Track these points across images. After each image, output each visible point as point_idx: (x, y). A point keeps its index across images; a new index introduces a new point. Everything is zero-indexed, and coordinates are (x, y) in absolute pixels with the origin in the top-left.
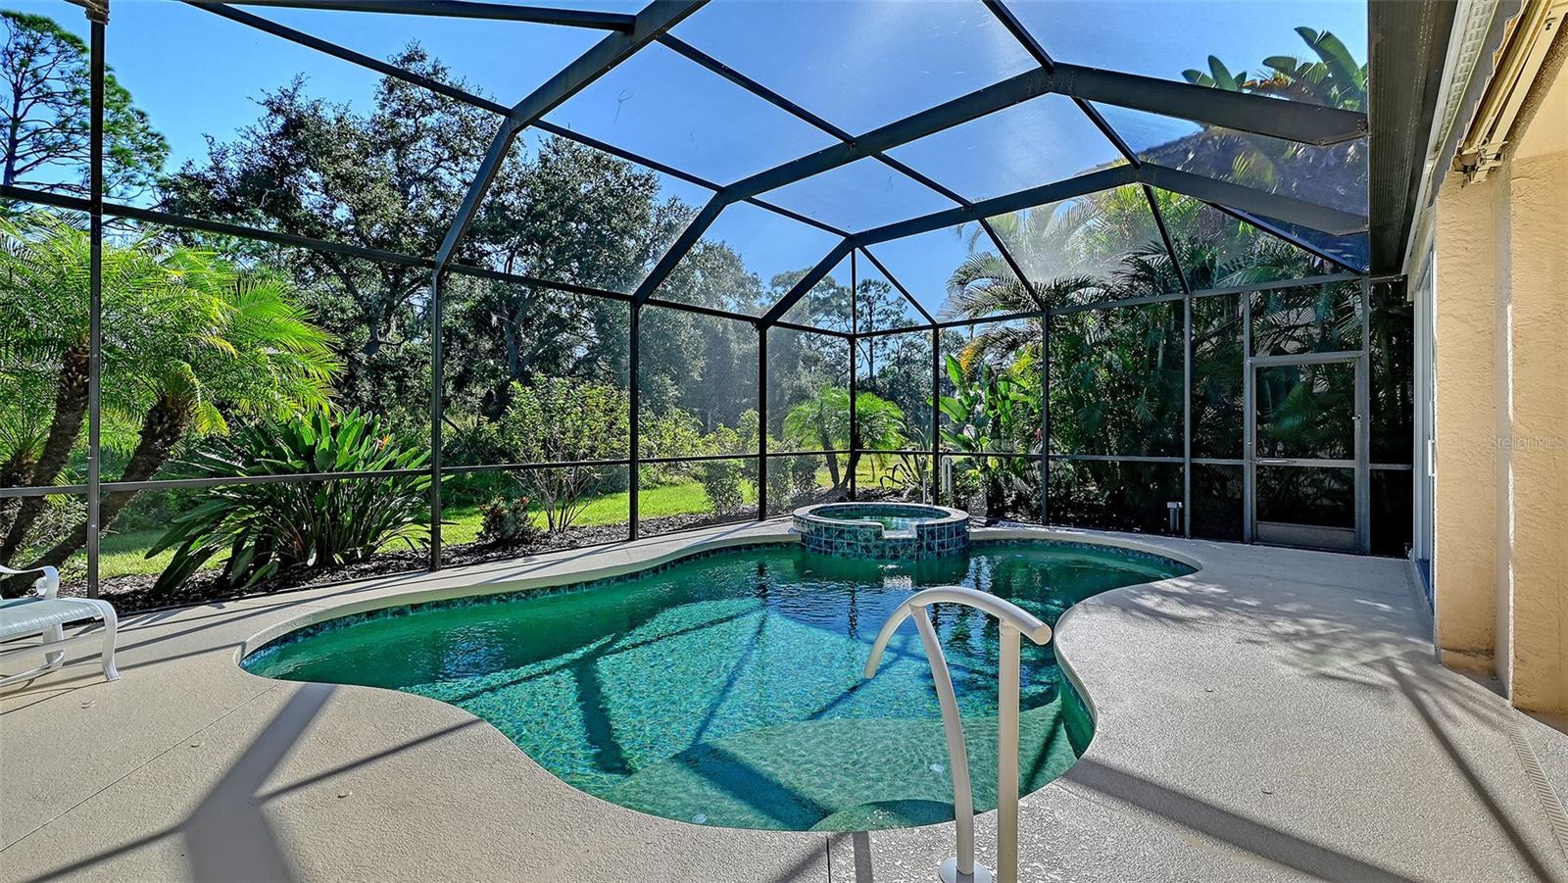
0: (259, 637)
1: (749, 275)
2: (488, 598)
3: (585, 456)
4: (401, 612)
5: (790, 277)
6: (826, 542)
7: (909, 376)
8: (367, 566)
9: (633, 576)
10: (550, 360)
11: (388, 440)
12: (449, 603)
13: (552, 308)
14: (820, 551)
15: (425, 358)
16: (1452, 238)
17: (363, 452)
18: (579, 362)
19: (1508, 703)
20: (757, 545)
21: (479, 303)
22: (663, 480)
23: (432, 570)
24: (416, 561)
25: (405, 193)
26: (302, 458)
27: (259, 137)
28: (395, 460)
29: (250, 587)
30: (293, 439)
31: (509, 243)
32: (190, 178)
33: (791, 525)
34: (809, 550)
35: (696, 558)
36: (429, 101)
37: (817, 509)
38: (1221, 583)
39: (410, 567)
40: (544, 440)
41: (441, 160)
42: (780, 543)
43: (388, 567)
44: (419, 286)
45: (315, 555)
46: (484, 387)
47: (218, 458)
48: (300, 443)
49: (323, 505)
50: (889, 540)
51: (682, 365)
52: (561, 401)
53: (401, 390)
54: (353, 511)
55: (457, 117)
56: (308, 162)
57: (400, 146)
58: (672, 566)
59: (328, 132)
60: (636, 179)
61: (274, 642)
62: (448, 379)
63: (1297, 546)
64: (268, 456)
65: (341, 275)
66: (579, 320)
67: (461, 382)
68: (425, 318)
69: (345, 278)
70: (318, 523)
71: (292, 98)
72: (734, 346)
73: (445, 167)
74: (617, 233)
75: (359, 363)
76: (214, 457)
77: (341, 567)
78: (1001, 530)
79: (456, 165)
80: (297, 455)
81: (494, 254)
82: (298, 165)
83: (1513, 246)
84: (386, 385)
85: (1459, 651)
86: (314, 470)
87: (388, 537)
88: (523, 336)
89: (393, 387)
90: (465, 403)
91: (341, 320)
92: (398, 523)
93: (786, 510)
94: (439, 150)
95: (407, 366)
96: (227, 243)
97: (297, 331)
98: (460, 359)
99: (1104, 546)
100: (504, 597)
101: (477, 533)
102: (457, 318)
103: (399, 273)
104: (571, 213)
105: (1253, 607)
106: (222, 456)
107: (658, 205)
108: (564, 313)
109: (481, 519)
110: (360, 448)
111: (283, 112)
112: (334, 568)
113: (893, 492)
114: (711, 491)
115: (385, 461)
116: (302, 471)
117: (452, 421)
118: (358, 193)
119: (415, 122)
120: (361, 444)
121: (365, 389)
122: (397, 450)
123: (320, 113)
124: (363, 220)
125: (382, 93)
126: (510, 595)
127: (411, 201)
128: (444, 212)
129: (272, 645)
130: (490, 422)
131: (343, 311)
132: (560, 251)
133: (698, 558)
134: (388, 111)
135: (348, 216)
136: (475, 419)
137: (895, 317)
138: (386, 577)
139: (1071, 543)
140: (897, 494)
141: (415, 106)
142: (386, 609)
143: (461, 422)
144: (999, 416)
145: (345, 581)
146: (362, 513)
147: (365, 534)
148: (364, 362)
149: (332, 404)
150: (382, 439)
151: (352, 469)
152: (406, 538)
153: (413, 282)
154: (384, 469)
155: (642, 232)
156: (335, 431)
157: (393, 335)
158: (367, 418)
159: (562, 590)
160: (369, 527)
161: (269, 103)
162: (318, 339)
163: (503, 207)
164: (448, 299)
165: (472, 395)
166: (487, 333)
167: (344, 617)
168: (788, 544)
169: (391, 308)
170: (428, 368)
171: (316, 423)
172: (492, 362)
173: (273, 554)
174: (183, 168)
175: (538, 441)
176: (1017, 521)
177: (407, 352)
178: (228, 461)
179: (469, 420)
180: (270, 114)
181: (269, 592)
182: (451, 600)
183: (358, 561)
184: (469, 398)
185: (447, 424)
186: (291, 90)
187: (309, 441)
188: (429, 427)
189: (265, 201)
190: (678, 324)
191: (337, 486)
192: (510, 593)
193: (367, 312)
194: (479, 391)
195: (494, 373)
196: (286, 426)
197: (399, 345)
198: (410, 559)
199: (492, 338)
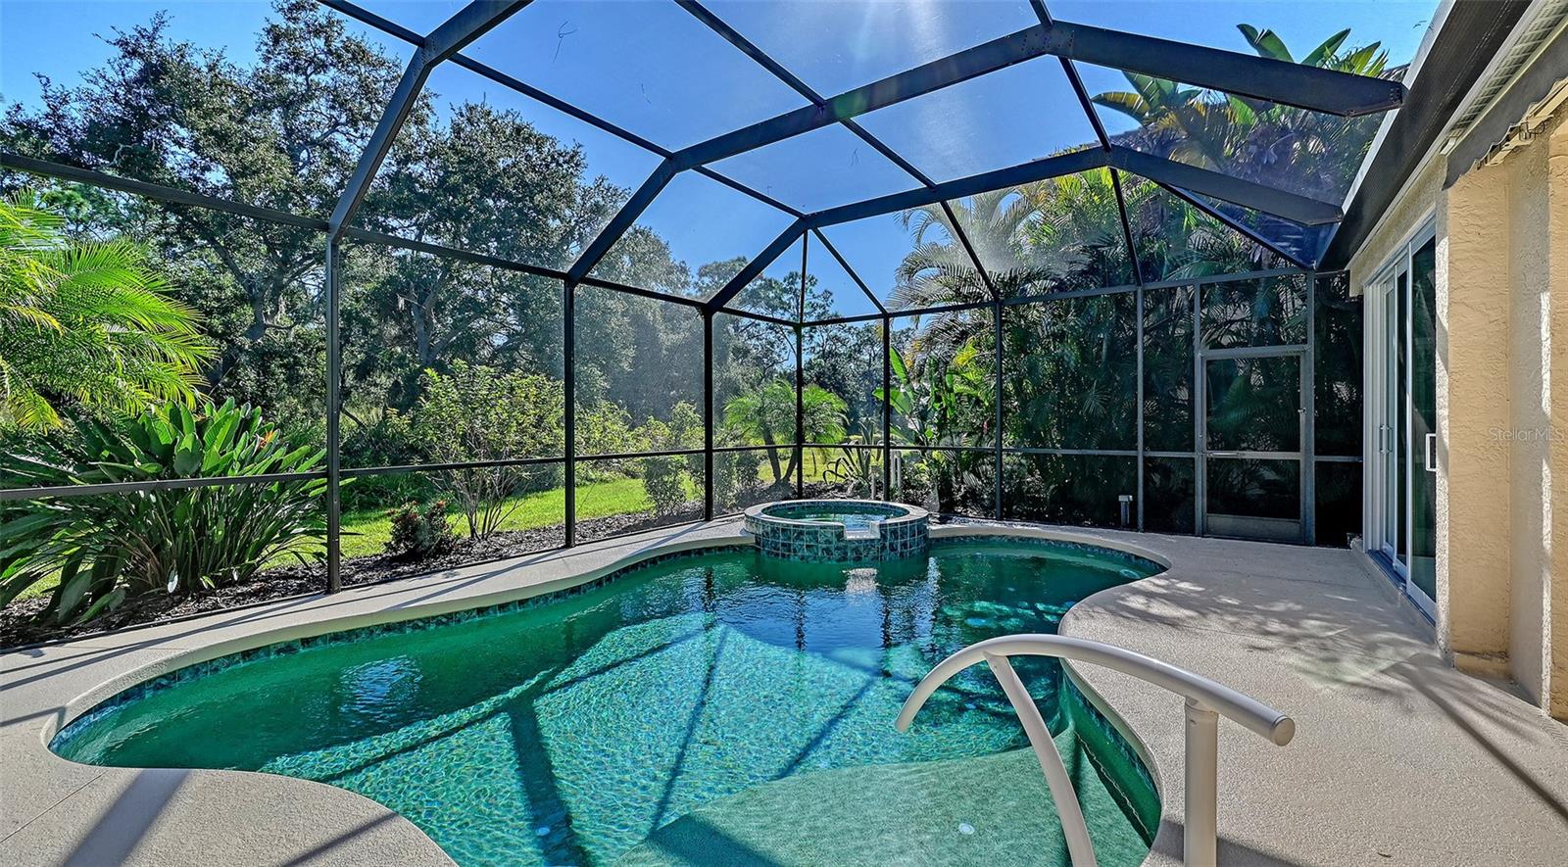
0: (86, 697)
1: (677, 263)
2: (401, 626)
3: (511, 453)
4: (288, 648)
5: (717, 268)
6: (783, 545)
7: (835, 369)
8: (245, 589)
9: (574, 590)
10: (467, 346)
11: (272, 437)
12: (351, 634)
13: (468, 291)
14: (777, 555)
15: (320, 344)
16: (1464, 222)
17: (240, 451)
18: (497, 352)
19: (1544, 712)
20: (708, 549)
21: (383, 284)
22: (593, 477)
23: (329, 590)
24: (309, 581)
25: (294, 158)
26: (158, 461)
27: (109, 82)
28: (282, 460)
29: (85, 622)
30: (144, 436)
31: (418, 219)
32: (20, 125)
33: (742, 524)
34: (764, 553)
35: (643, 566)
36: (322, 57)
37: (769, 508)
38: (1195, 581)
39: (301, 589)
40: (464, 434)
41: (337, 123)
42: (732, 546)
43: (273, 589)
44: (313, 263)
45: (176, 577)
46: (389, 377)
47: (40, 462)
48: (154, 442)
49: (186, 517)
50: (850, 541)
51: (612, 355)
52: (484, 392)
53: (293, 379)
54: (227, 523)
55: (356, 78)
56: (173, 113)
57: (289, 105)
58: (617, 577)
59: (198, 80)
60: (560, 155)
61: (111, 701)
62: (348, 368)
63: (1246, 538)
64: (110, 459)
65: (217, 248)
66: (497, 305)
67: (363, 371)
68: (320, 302)
69: (222, 251)
70: (180, 539)
71: (151, 39)
72: (662, 336)
73: (342, 132)
74: (539, 212)
75: (241, 349)
76: (32, 460)
77: (211, 592)
78: (955, 526)
79: (356, 131)
80: (149, 456)
81: (400, 230)
82: (161, 118)
83: (1551, 228)
84: (273, 374)
85: (1473, 654)
86: (174, 476)
87: (274, 552)
88: (435, 321)
89: (282, 376)
90: (368, 394)
91: (218, 300)
92: (286, 535)
93: (731, 508)
94: (335, 113)
95: (300, 351)
96: (78, 211)
97: (148, 306)
98: (362, 346)
99: (1062, 542)
100: (420, 624)
101: (386, 544)
102: (357, 301)
103: (289, 247)
104: (489, 188)
105: (1235, 606)
106: (45, 459)
107: (583, 185)
108: (481, 296)
109: (388, 525)
110: (234, 447)
111: (140, 54)
112: (201, 594)
113: (836, 487)
114: (652, 489)
115: (268, 462)
116: (157, 476)
117: (353, 414)
118: (237, 152)
119: (307, 79)
120: (236, 442)
121: (249, 377)
122: (283, 450)
123: (188, 59)
124: (243, 184)
125: (266, 44)
126: (427, 621)
127: (302, 167)
128: (342, 181)
129: (107, 706)
130: (399, 415)
131: (220, 288)
132: (475, 229)
133: (645, 567)
134: (273, 65)
135: (225, 181)
136: (381, 412)
137: (821, 311)
138: (269, 604)
139: (1029, 539)
140: (841, 488)
141: (306, 61)
142: (268, 646)
143: (362, 415)
144: (945, 410)
145: (215, 609)
146: (238, 524)
147: (243, 549)
148: (247, 347)
149: (198, 393)
150: (264, 436)
151: (224, 472)
152: (296, 553)
153: (305, 258)
154: (266, 472)
155: (568, 212)
156: (200, 428)
157: (282, 318)
158: (244, 411)
159: (491, 612)
160: (249, 542)
161: (123, 43)
162: (180, 318)
163: (410, 179)
164: (348, 279)
165: (376, 385)
166: (392, 317)
167: (212, 661)
168: (741, 547)
169: (279, 288)
170: (323, 354)
171: (175, 417)
172: (399, 349)
173: (119, 580)
174: (8, 113)
175: (456, 436)
176: (967, 516)
177: (300, 337)
178: (53, 465)
179: (373, 412)
180: (124, 57)
181: (110, 629)
182: (353, 630)
183: (232, 584)
184: (373, 389)
185: (347, 417)
186: (150, 30)
187: (165, 439)
188: (324, 421)
189: (119, 157)
190: (607, 311)
191: (204, 495)
192: (428, 618)
193: (250, 291)
194: (385, 380)
195: (401, 361)
196: (134, 421)
197: (290, 328)
198: (302, 578)
199: (398, 323)
